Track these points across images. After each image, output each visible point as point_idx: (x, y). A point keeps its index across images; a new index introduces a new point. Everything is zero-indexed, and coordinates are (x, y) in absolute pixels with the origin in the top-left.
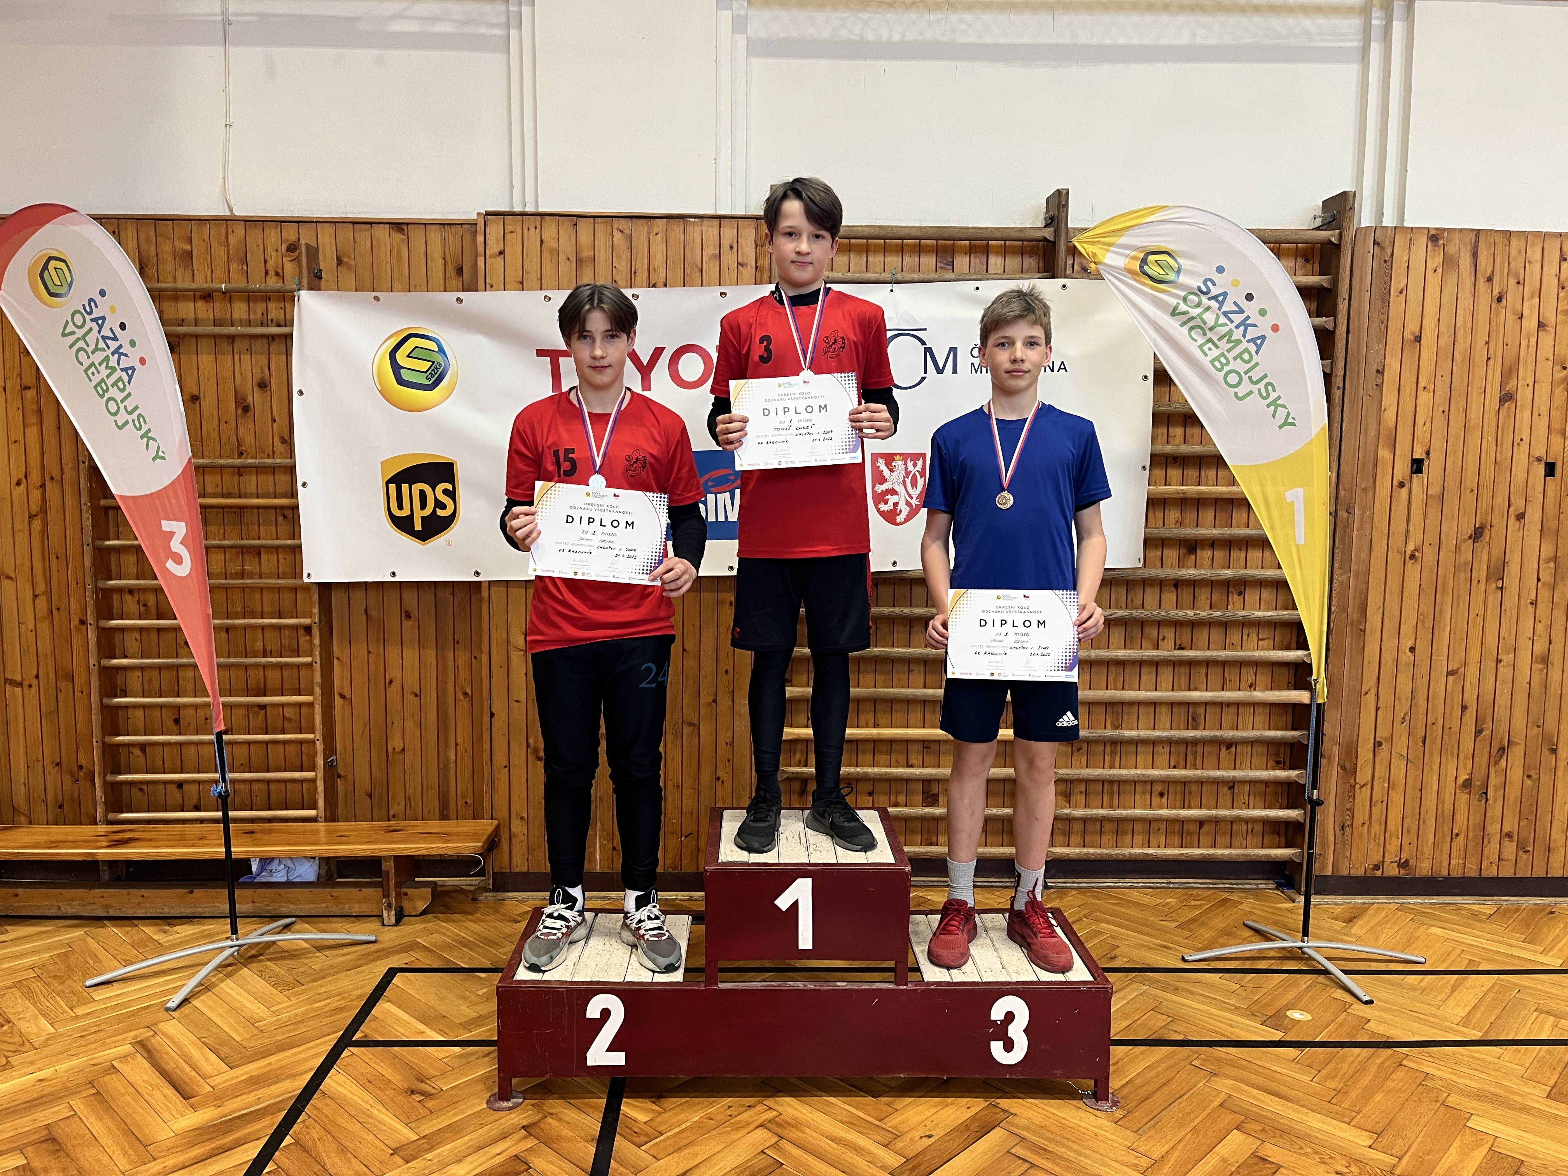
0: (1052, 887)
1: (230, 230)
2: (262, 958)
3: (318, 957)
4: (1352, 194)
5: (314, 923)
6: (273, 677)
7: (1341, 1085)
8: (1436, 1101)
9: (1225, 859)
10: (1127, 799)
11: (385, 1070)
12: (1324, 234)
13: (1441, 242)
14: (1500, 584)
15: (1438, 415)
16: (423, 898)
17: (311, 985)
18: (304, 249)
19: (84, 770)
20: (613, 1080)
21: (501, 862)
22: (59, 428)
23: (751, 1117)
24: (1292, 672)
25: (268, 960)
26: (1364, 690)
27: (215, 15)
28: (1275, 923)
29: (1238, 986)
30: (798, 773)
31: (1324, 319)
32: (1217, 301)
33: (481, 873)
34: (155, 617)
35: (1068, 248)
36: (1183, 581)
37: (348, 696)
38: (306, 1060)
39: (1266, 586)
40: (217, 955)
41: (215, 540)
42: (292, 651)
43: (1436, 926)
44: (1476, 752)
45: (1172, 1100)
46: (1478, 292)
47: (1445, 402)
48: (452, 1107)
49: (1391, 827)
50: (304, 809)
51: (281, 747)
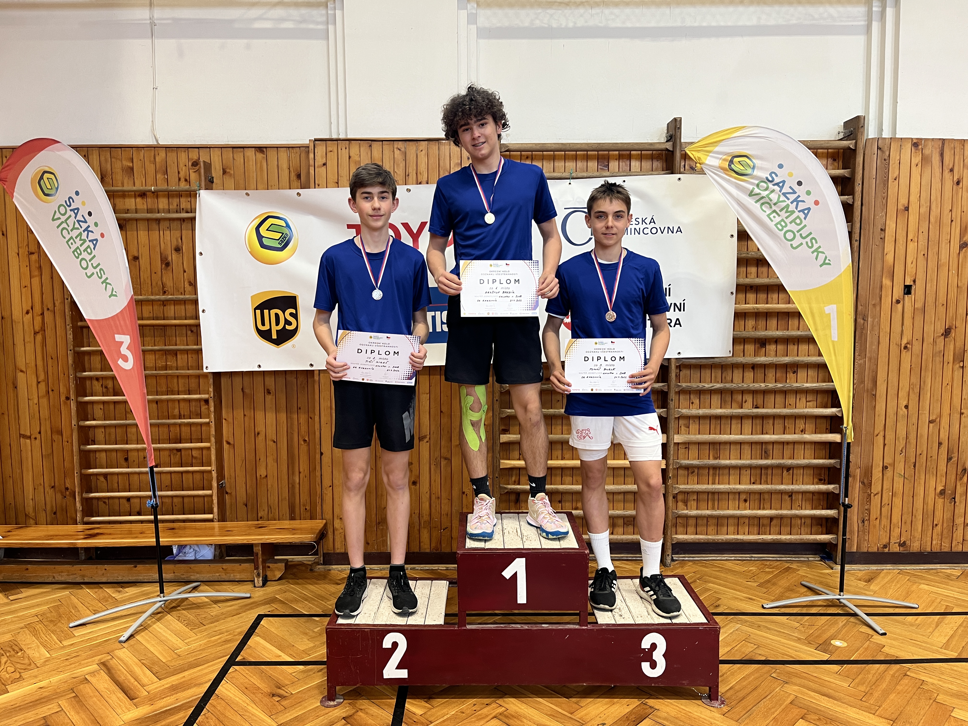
0: (676, 560)
1: (156, 154)
2: (179, 608)
3: (214, 607)
4: (863, 118)
5: (211, 586)
6: (185, 431)
7: (868, 689)
8: (930, 699)
9: (789, 542)
10: (724, 503)
11: (256, 681)
12: (845, 143)
13: (920, 147)
14: (961, 364)
15: (921, 257)
16: (279, 570)
17: (209, 626)
18: (202, 164)
19: (69, 490)
20: (400, 688)
21: (328, 546)
22: (52, 278)
23: (488, 711)
24: (829, 422)
25: (184, 609)
26: (876, 433)
27: (145, 20)
28: (821, 583)
29: (799, 624)
30: (513, 489)
31: (846, 197)
32: (779, 186)
33: (316, 554)
34: (112, 394)
35: (682, 155)
36: (757, 364)
37: (232, 442)
38: (206, 674)
39: (811, 367)
40: (152, 606)
41: (149, 346)
42: (197, 415)
43: (924, 584)
44: (948, 472)
45: (760, 700)
46: (945, 179)
47: (925, 248)
48: (299, 705)
49: (894, 520)
50: (205, 514)
51: (191, 475)
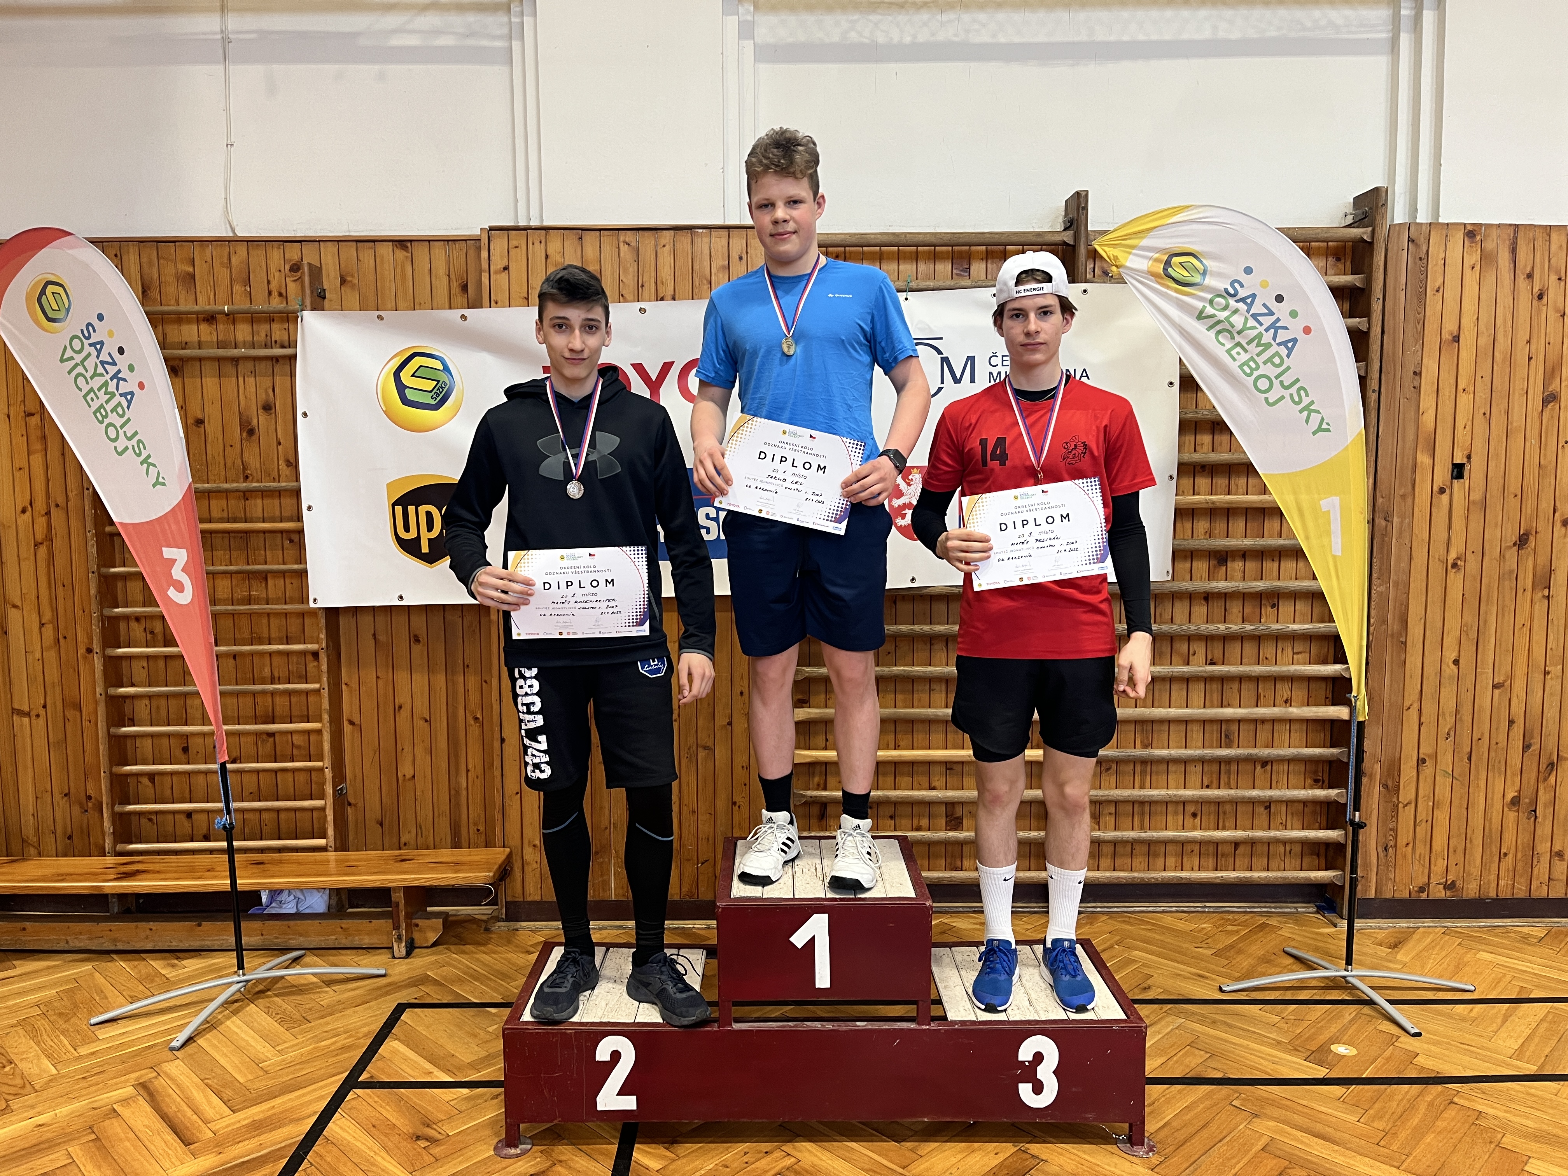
1: (232, 252)
2: (269, 993)
3: (326, 992)
4: (1384, 190)
5: (323, 956)
6: (281, 703)
7: (1390, 1125)
8: (1491, 1142)
9: (1264, 882)
10: (1159, 819)
11: (390, 1114)
12: (1356, 232)
13: (1478, 238)
14: (1546, 592)
15: (1479, 417)
16: (434, 930)
17: (317, 1022)
18: (306, 269)
19: (93, 800)
20: (625, 1125)
21: (514, 890)
22: (63, 455)
23: (767, 1164)
24: (1330, 686)
25: (276, 995)
26: (1407, 704)
27: (215, 33)
28: (1317, 950)
29: (1279, 1018)
30: (816, 797)
31: (1358, 319)
32: (1246, 303)
33: (494, 902)
34: (162, 644)
35: (1088, 251)
36: (1213, 593)
37: (357, 722)
38: (310, 1103)
39: (1300, 598)
40: (225, 990)
41: (221, 565)
42: (300, 677)
43: (1484, 951)
44: (1524, 768)
45: (1212, 1144)
46: (1518, 289)
47: (1485, 404)
48: (459, 1153)
49: (1436, 846)
50: (313, 838)
51: (290, 775)
